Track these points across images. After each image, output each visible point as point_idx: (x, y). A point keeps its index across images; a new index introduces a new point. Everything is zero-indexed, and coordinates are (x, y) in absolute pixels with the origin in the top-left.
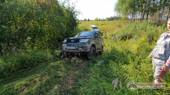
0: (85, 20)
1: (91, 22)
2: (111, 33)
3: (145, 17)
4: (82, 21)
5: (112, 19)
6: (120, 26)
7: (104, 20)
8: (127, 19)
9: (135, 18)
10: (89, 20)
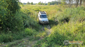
0: (29, 3)
1: (34, 5)
2: (53, 16)
3: (79, 3)
4: (25, 4)
5: (53, 3)
6: (60, 10)
7: (46, 4)
8: (66, 4)
9: (72, 3)
10: (32, 4)
